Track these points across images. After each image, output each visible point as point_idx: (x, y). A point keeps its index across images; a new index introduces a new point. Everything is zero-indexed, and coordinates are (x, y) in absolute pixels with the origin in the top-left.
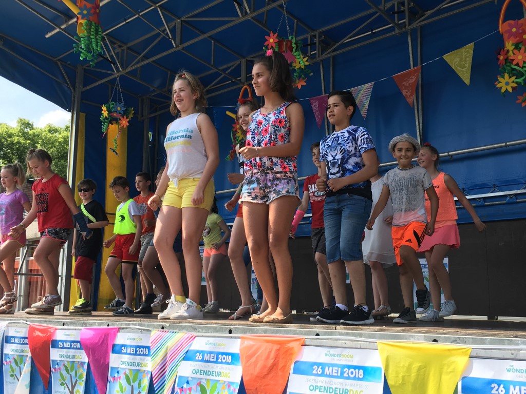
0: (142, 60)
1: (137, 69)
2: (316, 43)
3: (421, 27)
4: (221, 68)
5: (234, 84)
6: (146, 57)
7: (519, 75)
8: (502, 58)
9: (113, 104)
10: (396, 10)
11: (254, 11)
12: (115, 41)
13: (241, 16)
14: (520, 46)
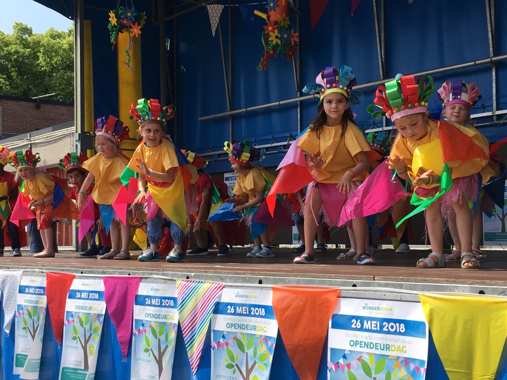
9: (122, 9)
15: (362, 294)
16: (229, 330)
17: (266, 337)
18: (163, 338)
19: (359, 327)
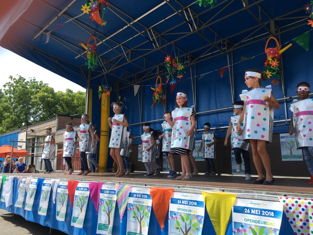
0: (115, 67)
1: (113, 71)
2: (188, 58)
3: (233, 51)
4: (147, 69)
5: (154, 75)
6: (117, 65)
7: (274, 71)
8: (266, 64)
9: (104, 86)
10: (222, 44)
11: (161, 46)
12: (103, 59)
13: (155, 48)
14: (274, 59)
15: (182, 191)
16: (134, 203)
17: (147, 206)
18: (110, 206)
19: (180, 203)
